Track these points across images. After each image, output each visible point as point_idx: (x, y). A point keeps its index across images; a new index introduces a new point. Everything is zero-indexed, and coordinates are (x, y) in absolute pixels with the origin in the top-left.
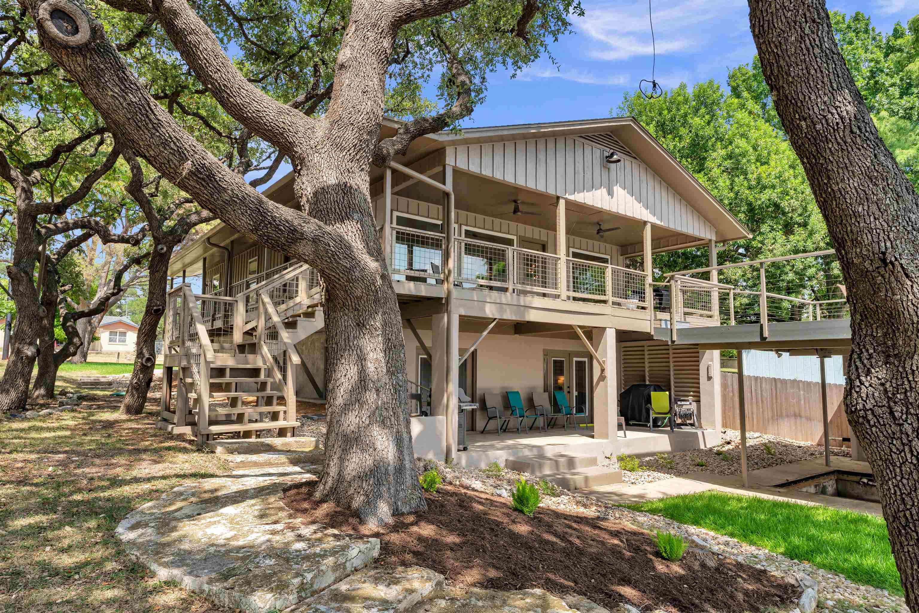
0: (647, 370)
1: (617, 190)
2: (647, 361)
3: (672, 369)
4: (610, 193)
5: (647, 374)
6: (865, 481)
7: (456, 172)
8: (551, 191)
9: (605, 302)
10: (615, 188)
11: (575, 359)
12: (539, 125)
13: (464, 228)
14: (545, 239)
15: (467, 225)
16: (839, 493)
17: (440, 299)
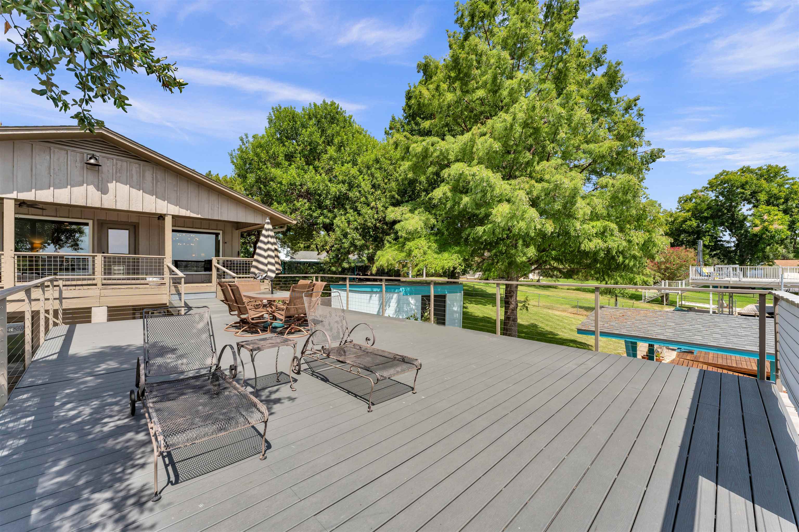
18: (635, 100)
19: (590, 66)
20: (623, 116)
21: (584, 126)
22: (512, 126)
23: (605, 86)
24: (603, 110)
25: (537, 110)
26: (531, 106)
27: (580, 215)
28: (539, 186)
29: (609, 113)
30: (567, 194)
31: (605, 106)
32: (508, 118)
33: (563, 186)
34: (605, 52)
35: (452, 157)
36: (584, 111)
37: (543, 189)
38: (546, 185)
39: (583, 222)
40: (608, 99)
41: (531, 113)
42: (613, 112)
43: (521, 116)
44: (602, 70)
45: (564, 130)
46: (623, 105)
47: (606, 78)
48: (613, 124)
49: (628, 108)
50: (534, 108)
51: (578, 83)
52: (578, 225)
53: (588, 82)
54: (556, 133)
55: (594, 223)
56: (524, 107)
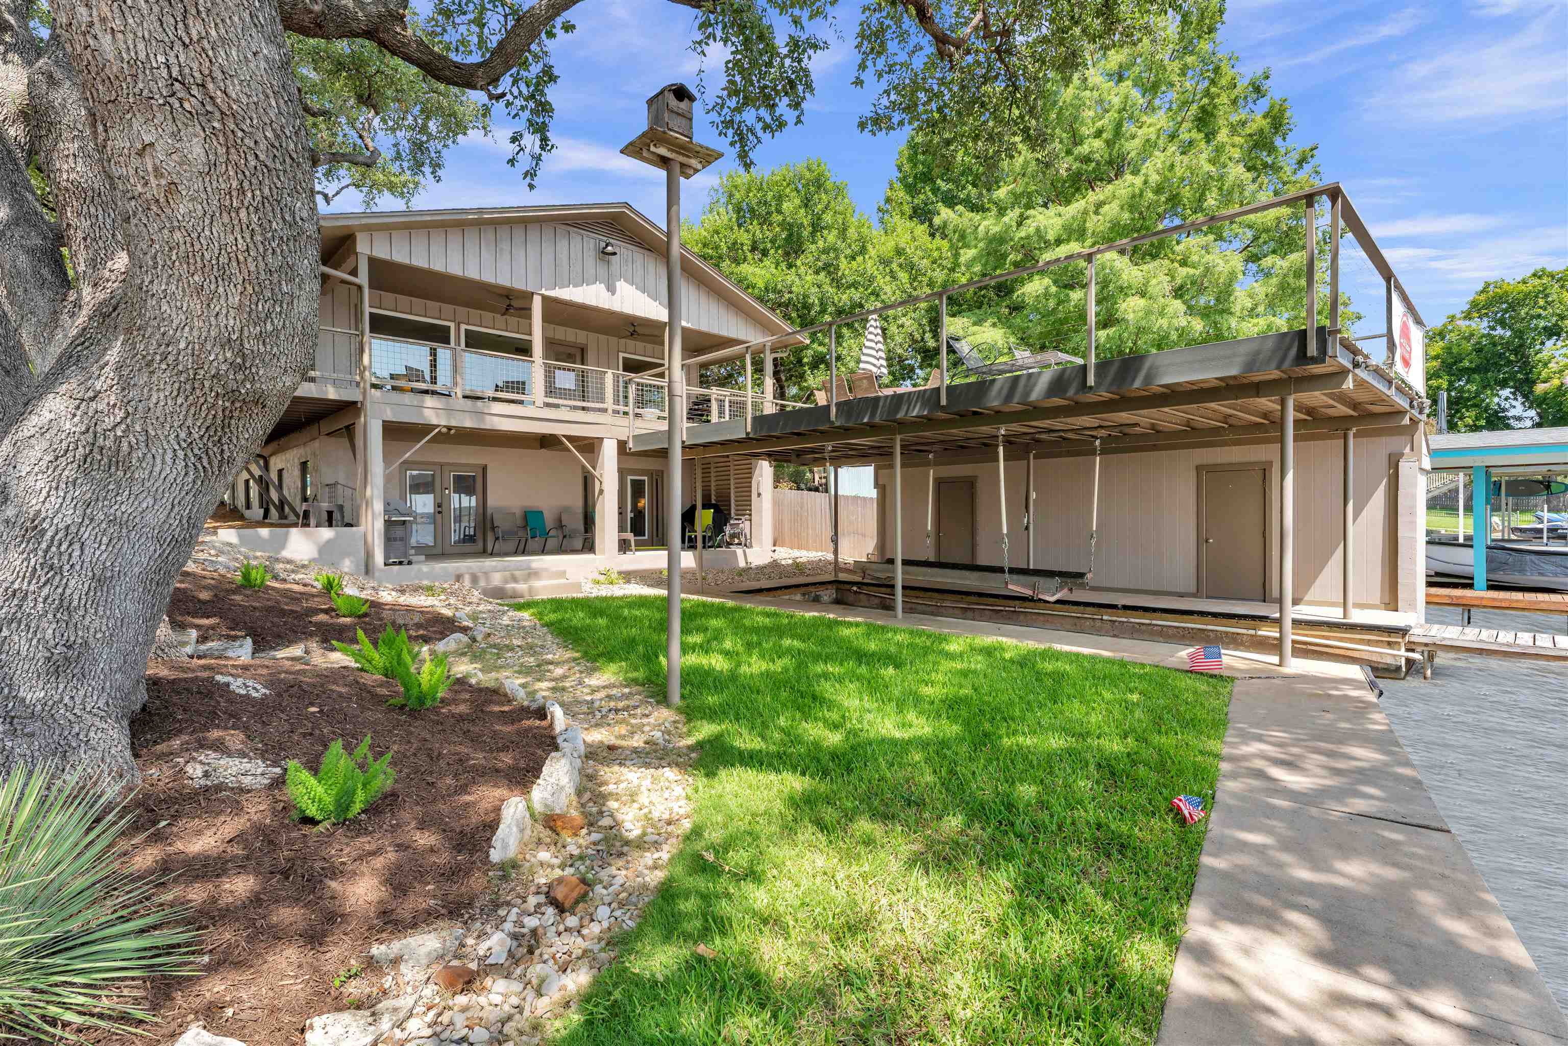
0: (713, 488)
1: (621, 285)
2: (713, 479)
3: (732, 487)
4: (611, 289)
5: (713, 493)
6: (855, 588)
7: (374, 262)
8: (519, 285)
9: (605, 410)
10: (618, 284)
11: (629, 478)
12: (480, 210)
13: (463, 327)
14: (584, 342)
15: (468, 324)
16: (838, 602)
17: (355, 403)
18: (1312, 150)
19: (1246, 97)
20: (1295, 173)
21: (1241, 187)
22: (1142, 192)
23: (1267, 130)
24: (1265, 166)
25: (1177, 169)
26: (1168, 163)
27: (1237, 308)
28: (1183, 271)
29: (1275, 168)
30: (1221, 280)
31: (1269, 160)
32: (1138, 181)
33: (1217, 269)
34: (1267, 77)
35: (1051, 236)
36: (1241, 169)
37: (1187, 276)
38: (1191, 271)
39: (1242, 319)
40: (1272, 149)
41: (1169, 175)
42: (1282, 168)
43: (1154, 178)
44: (1263, 105)
45: (1214, 195)
46: (1295, 156)
47: (1268, 120)
48: (1280, 186)
49: (1301, 162)
50: (1172, 166)
51: (1232, 126)
52: (1233, 322)
53: (1244, 124)
54: (1201, 199)
55: (1255, 321)
56: (1159, 165)
